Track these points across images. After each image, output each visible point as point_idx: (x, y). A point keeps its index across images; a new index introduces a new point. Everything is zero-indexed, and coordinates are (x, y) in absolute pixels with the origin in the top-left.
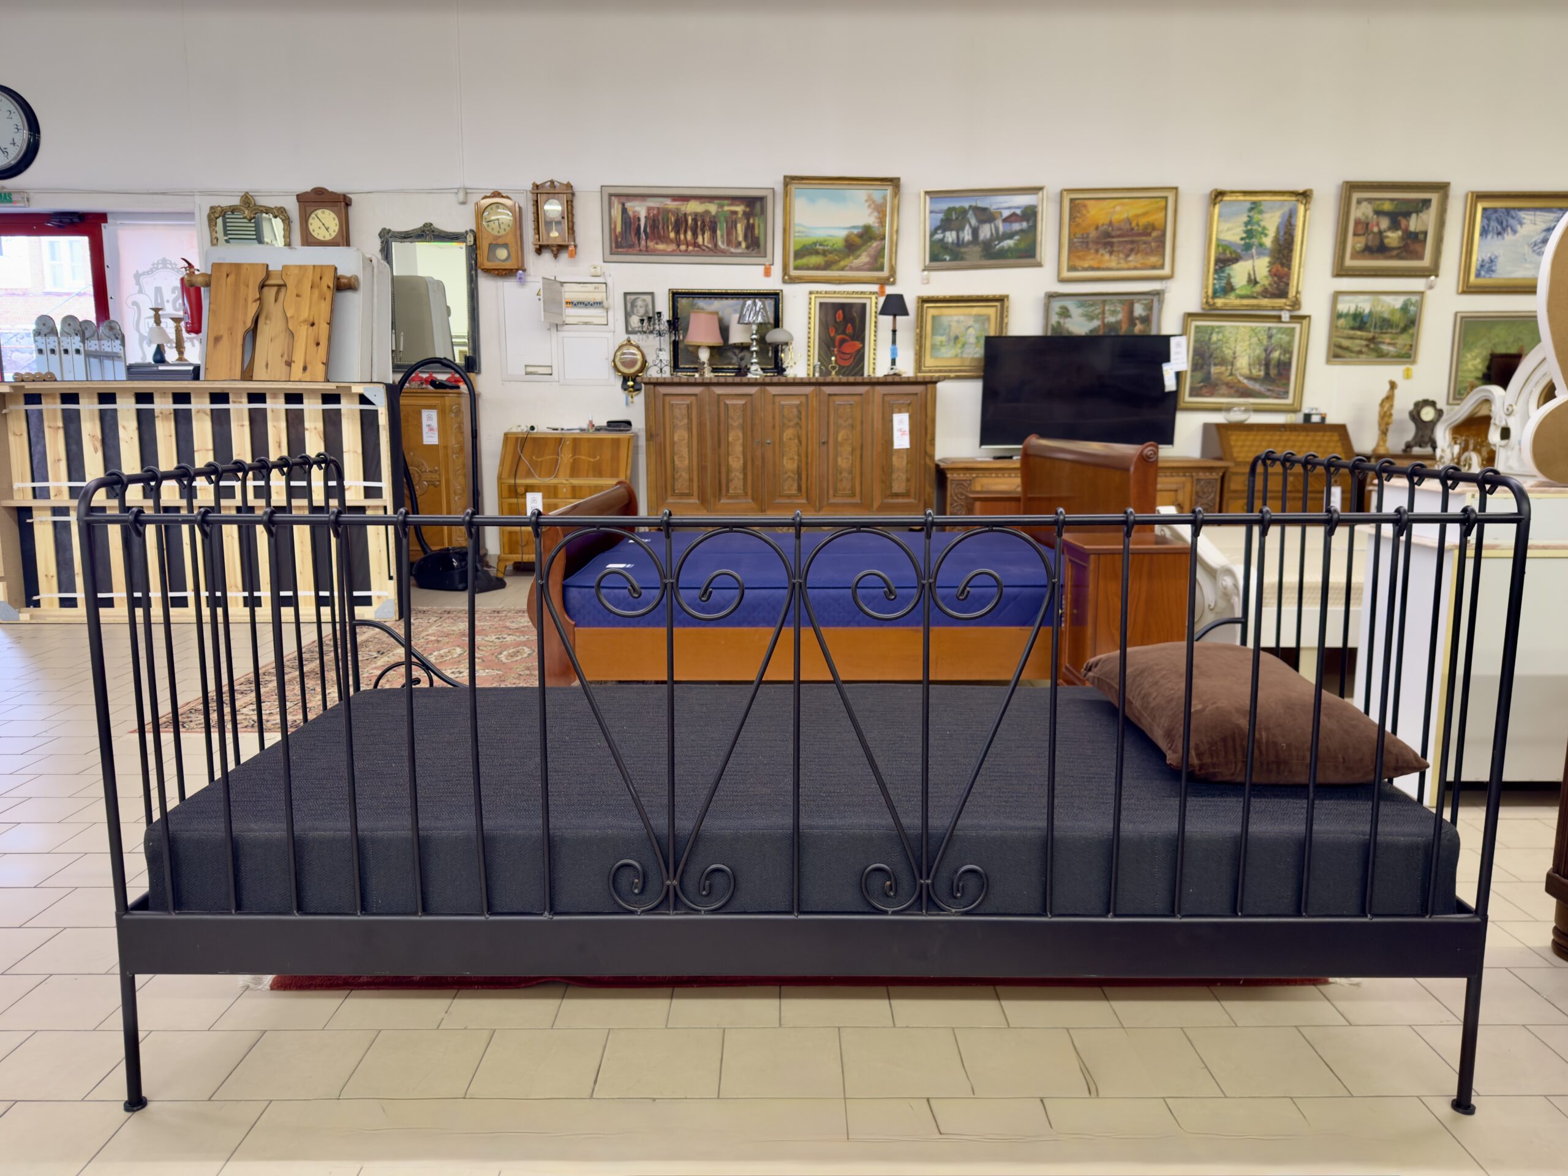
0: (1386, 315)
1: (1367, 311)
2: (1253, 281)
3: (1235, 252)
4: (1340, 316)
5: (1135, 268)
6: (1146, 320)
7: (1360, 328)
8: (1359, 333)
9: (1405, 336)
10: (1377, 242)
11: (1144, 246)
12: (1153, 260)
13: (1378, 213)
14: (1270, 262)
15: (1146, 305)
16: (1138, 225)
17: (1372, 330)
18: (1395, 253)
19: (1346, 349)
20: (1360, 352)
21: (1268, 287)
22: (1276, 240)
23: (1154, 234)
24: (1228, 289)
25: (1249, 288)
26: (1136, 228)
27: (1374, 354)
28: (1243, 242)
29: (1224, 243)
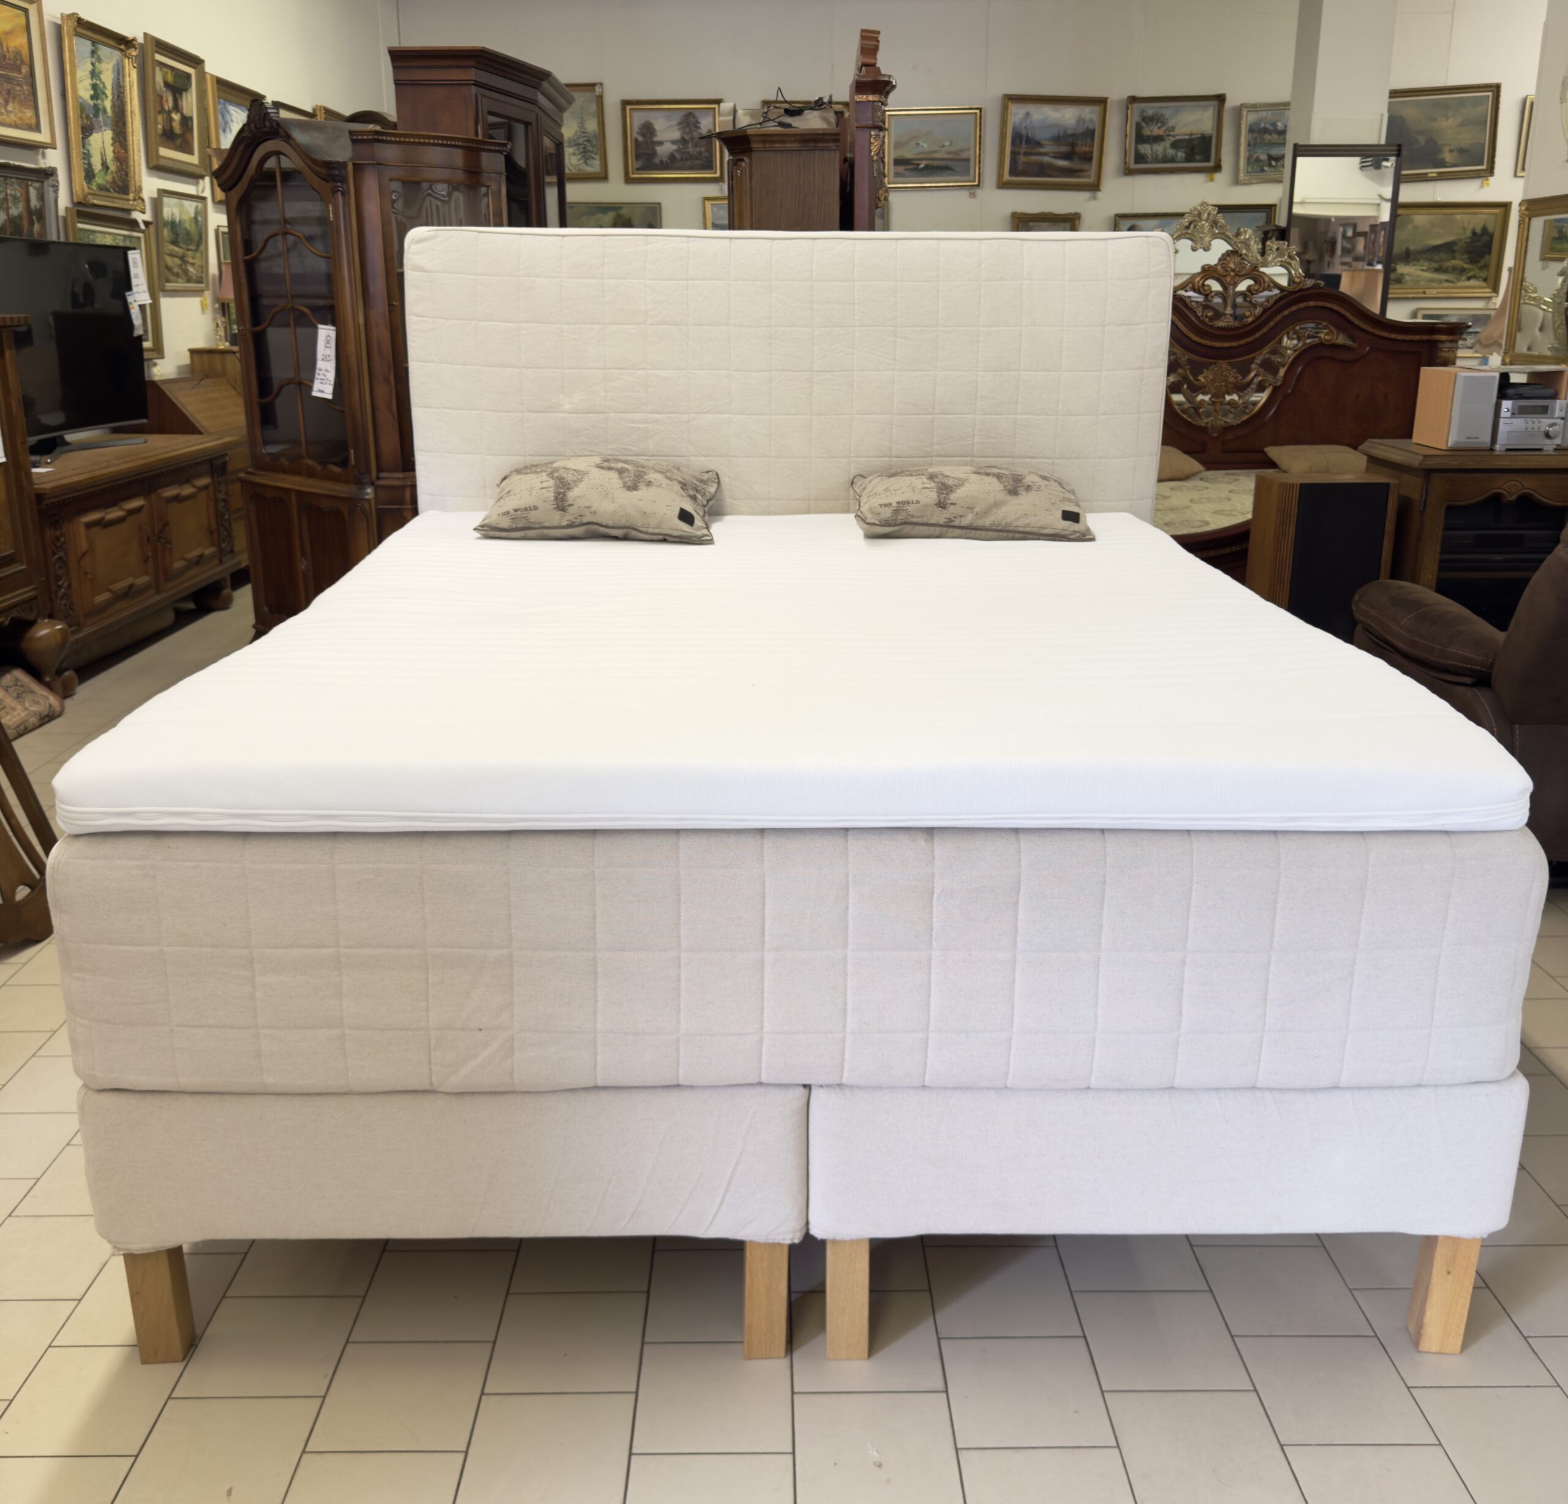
0: (187, 225)
1: (178, 220)
2: (105, 166)
3: (90, 118)
4: (166, 224)
5: (16, 126)
6: (39, 215)
7: (174, 242)
8: (176, 249)
9: (198, 255)
10: (168, 128)
11: (18, 88)
12: (29, 113)
13: (166, 84)
14: (112, 138)
15: (36, 189)
16: (8, 51)
17: (182, 245)
18: (179, 141)
19: (169, 269)
20: (177, 275)
21: (115, 175)
22: (113, 106)
23: (25, 70)
24: (89, 175)
25: (102, 173)
26: (7, 57)
27: (185, 278)
28: (91, 103)
29: (81, 101)
